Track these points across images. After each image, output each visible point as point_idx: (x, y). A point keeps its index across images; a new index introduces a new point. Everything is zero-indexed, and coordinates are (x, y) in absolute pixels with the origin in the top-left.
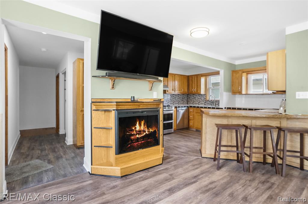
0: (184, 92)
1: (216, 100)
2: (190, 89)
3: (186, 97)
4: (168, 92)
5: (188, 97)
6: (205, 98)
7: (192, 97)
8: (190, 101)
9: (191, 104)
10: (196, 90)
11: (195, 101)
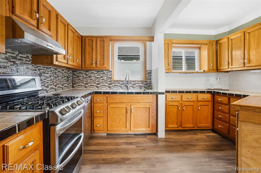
0: (78, 65)
2: (87, 61)
3: (71, 75)
5: (74, 74)
6: (110, 76)
7: (84, 75)
8: (79, 83)
9: (82, 87)
10: (100, 62)
11: (90, 81)
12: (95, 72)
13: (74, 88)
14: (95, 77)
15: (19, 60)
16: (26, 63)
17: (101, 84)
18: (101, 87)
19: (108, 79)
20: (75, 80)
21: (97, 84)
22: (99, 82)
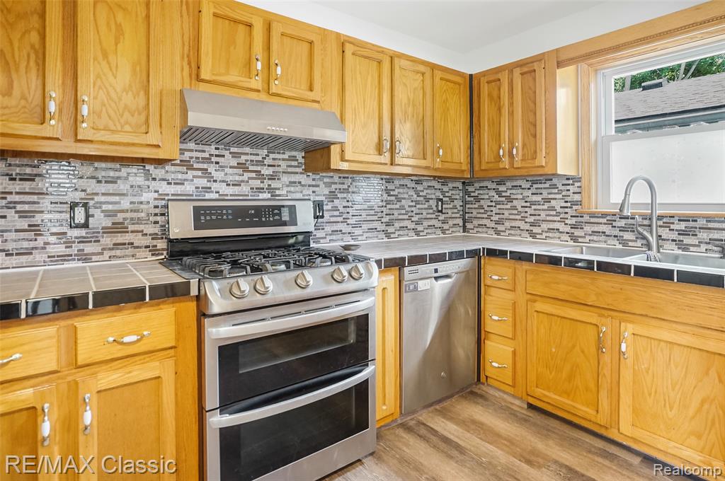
0: (447, 166)
1: (659, 212)
2: (486, 149)
3: (458, 195)
4: (343, 159)
5: (467, 193)
6: (577, 197)
7: (492, 193)
8: (479, 218)
9: (487, 232)
10: (525, 150)
11: (510, 214)
12: (525, 185)
13: (468, 232)
14: (526, 202)
15: (269, 166)
16: (289, 170)
17: (545, 226)
18: (545, 235)
19: (567, 207)
20: (471, 210)
21: (532, 224)
22: (537, 218)
